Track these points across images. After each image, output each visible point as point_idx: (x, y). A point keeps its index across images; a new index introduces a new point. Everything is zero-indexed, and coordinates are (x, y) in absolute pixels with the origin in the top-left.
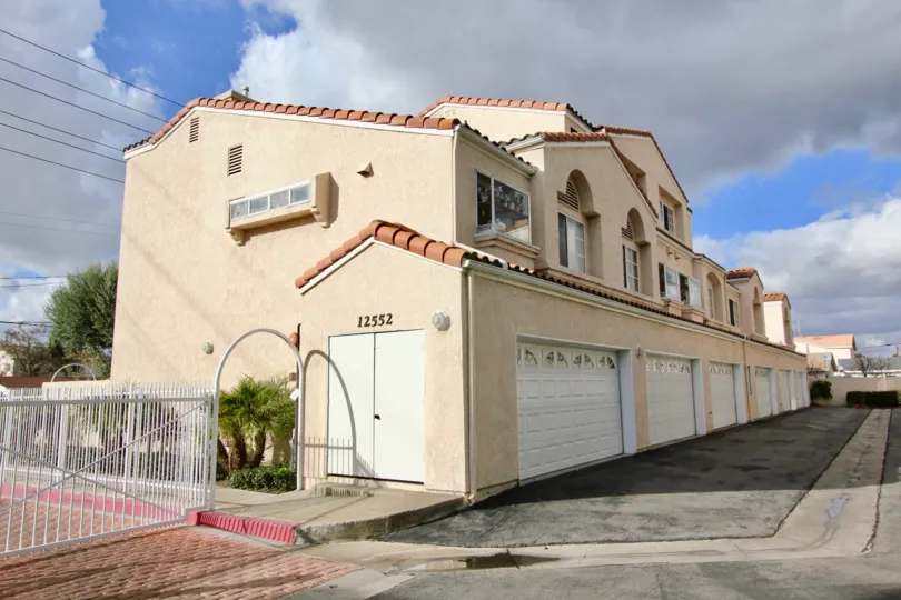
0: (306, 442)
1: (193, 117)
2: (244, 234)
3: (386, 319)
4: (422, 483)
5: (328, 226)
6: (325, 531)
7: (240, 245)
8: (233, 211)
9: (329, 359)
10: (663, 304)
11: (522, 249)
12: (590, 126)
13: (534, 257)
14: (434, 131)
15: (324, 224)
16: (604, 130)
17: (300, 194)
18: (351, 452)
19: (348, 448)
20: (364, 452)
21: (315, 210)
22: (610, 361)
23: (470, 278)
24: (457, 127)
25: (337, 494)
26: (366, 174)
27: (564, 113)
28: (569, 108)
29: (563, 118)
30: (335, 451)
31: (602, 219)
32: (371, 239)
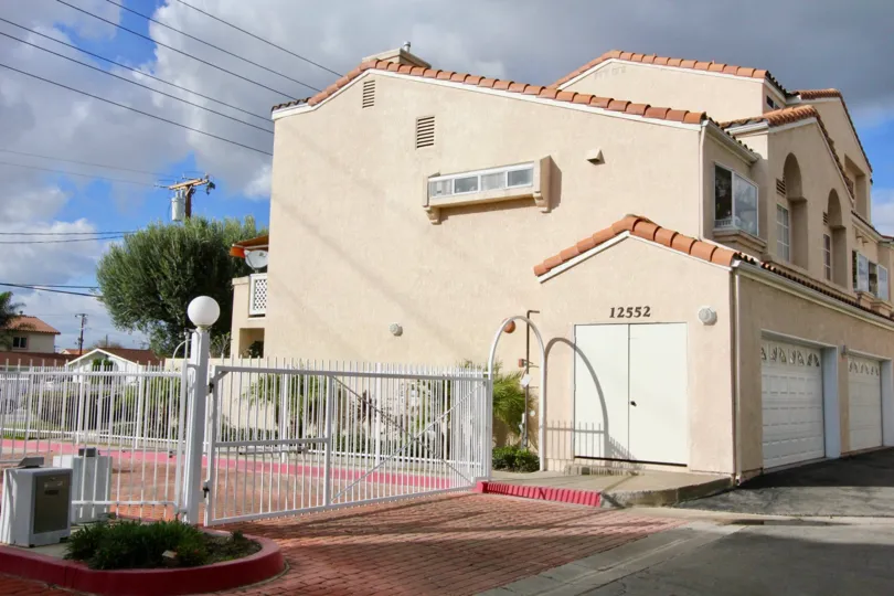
0: (549, 425)
1: (366, 79)
2: (442, 213)
3: (643, 311)
4: (685, 466)
5: (549, 212)
6: (628, 497)
7: (435, 224)
8: (431, 190)
9: (574, 347)
10: (856, 296)
11: (755, 243)
12: (784, 93)
13: (760, 250)
14: (679, 124)
15: (545, 209)
16: (799, 97)
17: (519, 177)
18: (602, 435)
19: (599, 432)
20: (617, 435)
21: (539, 195)
22: (816, 359)
23: (737, 277)
24: (706, 123)
25: (595, 473)
26: (595, 161)
27: (762, 81)
28: (768, 75)
29: (760, 87)
30: (583, 435)
31: (808, 203)
32: (627, 233)
